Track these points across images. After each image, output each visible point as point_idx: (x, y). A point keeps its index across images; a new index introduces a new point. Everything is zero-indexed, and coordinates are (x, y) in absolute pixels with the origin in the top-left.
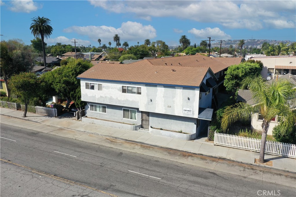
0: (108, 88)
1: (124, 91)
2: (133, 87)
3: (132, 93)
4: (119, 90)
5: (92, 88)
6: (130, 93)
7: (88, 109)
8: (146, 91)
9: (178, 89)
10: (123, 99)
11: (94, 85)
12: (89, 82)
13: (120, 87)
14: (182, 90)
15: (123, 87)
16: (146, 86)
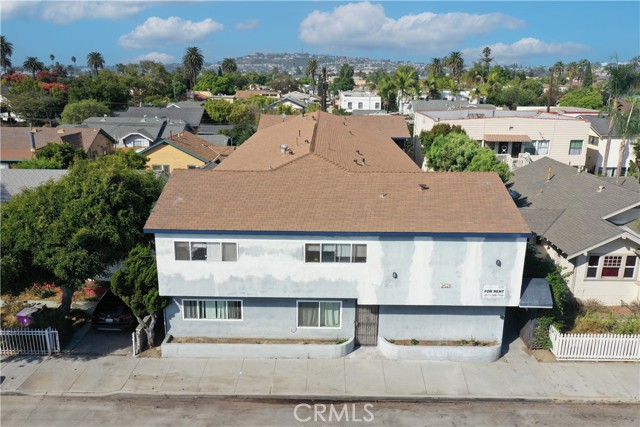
0: (257, 252)
1: (311, 256)
2: (341, 245)
3: (337, 261)
4: (295, 256)
5: (200, 254)
6: (332, 260)
7: (176, 315)
8: (382, 253)
9: (470, 241)
10: (307, 280)
11: (204, 246)
12: (190, 240)
13: (298, 249)
14: (481, 243)
15: (307, 245)
16: (380, 240)
